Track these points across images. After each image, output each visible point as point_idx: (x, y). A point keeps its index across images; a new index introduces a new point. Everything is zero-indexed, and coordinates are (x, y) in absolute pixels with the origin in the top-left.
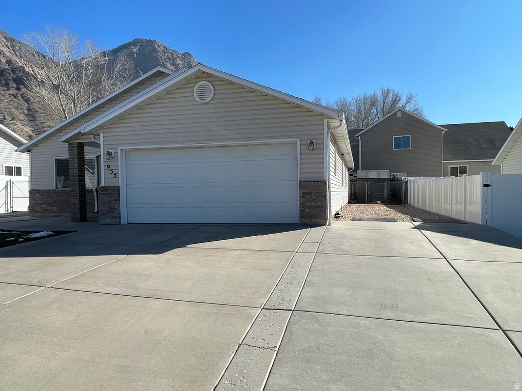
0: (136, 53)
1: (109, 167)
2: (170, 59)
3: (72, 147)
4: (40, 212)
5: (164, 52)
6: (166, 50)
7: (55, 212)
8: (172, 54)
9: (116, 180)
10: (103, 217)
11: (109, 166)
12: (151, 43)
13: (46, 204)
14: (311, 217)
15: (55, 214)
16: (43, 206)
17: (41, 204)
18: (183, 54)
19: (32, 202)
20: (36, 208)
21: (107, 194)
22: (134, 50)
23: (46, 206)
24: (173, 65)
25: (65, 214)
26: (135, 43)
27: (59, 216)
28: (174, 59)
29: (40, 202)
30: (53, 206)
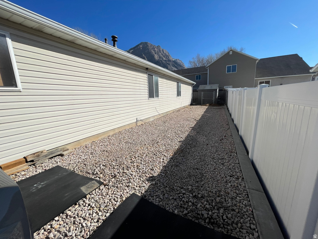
0: (142, 47)
2: (153, 48)
5: (151, 46)
6: (151, 45)
8: (154, 47)
12: (146, 43)
18: (157, 46)
22: (141, 46)
24: (154, 50)
26: (141, 44)
28: (154, 48)
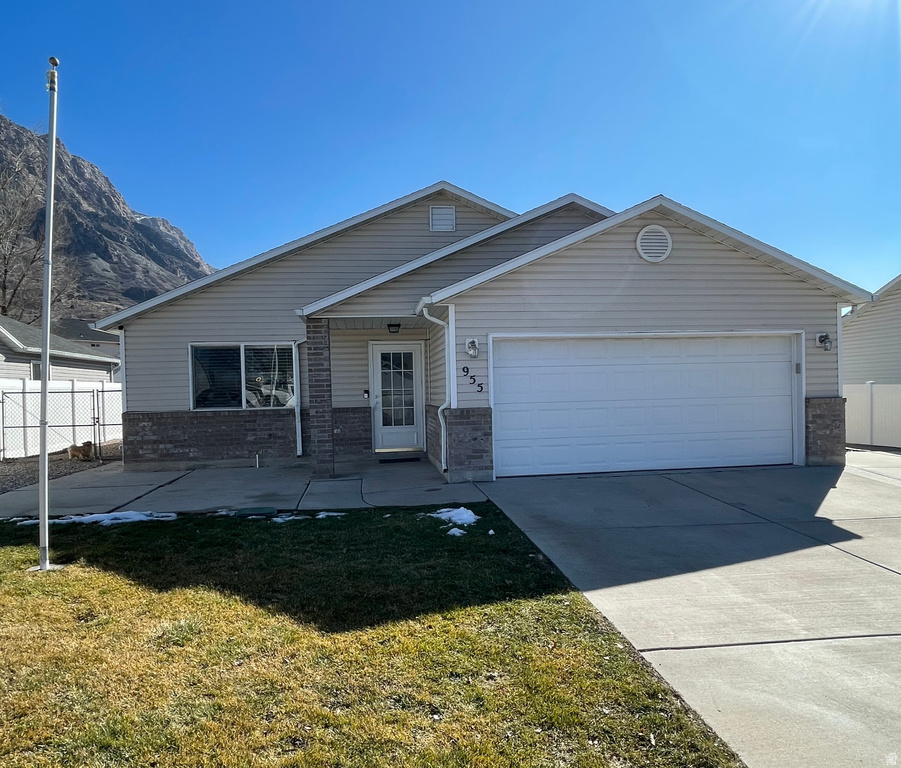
1: (468, 372)
3: (314, 327)
4: (152, 460)
7: (193, 459)
9: (482, 396)
10: (459, 467)
11: (466, 370)
13: (170, 442)
14: (825, 453)
15: (192, 463)
16: (162, 446)
17: (155, 442)
19: (131, 438)
20: (141, 452)
21: (467, 424)
23: (169, 446)
25: (221, 461)
27: (205, 467)
29: (154, 438)
30: (190, 446)
